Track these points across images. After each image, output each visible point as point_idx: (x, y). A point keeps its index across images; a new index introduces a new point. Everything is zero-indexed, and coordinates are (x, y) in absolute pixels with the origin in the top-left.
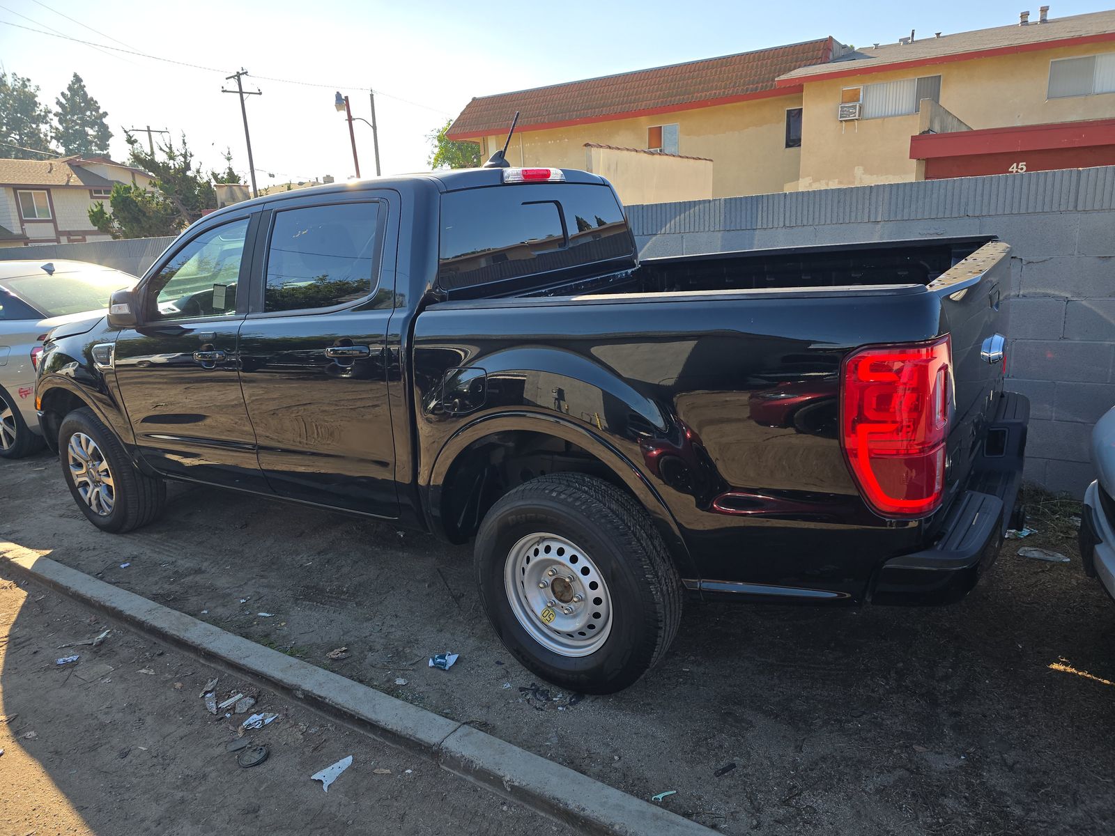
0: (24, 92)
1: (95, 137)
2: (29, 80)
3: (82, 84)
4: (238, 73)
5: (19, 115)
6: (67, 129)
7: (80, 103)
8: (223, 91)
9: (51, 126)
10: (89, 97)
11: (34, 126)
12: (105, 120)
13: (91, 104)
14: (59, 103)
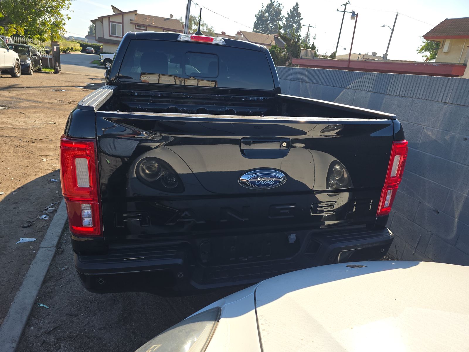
0: (278, 9)
1: (295, 28)
2: (281, 4)
3: (298, 6)
4: (346, 3)
5: (274, 17)
6: (287, 24)
7: (295, 14)
8: (337, 11)
9: (283, 22)
10: (299, 12)
11: (278, 22)
12: (301, 22)
13: (298, 15)
14: (288, 14)
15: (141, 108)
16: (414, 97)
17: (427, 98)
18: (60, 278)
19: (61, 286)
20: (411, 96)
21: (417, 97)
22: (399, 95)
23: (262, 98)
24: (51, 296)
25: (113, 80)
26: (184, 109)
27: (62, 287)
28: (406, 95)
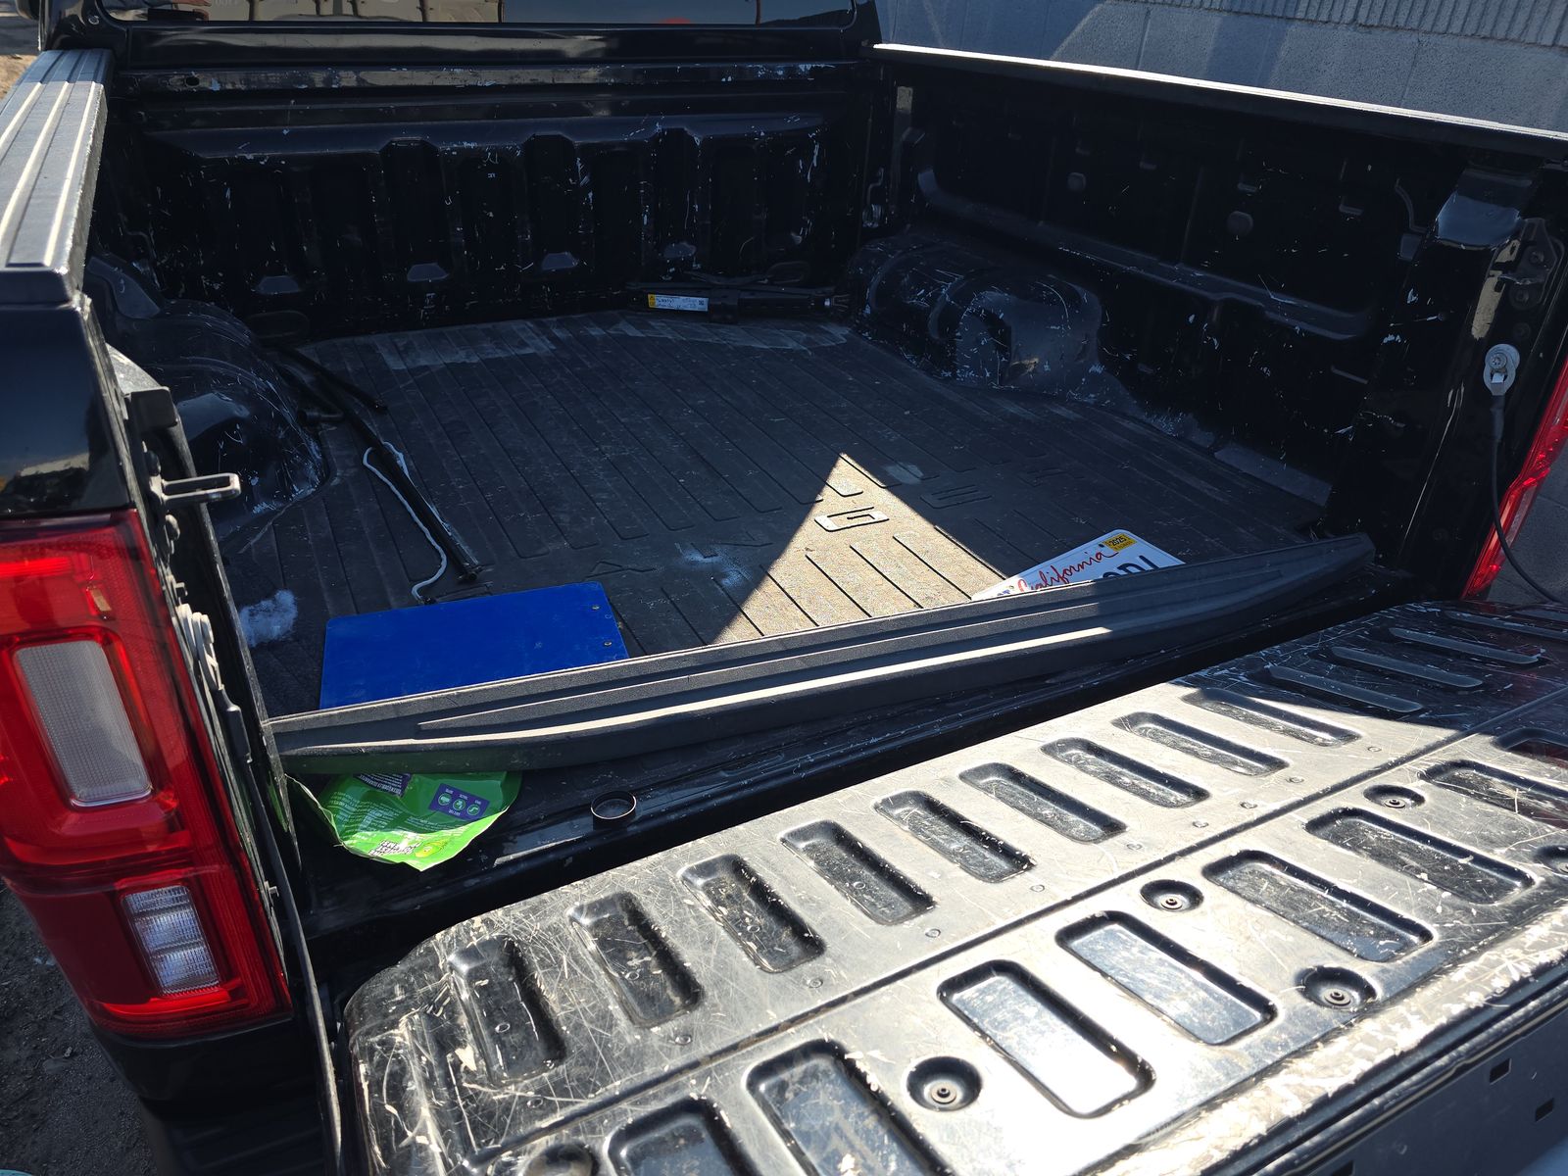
15: (257, 159)
16: (1427, 26)
17: (1488, 28)
18: (56, 1013)
19: (69, 1051)
20: (1414, 24)
21: (1441, 26)
22: (1355, 19)
23: (809, 66)
24: (34, 1116)
25: (74, 17)
26: (466, 144)
27: (73, 1054)
28: (1390, 20)
